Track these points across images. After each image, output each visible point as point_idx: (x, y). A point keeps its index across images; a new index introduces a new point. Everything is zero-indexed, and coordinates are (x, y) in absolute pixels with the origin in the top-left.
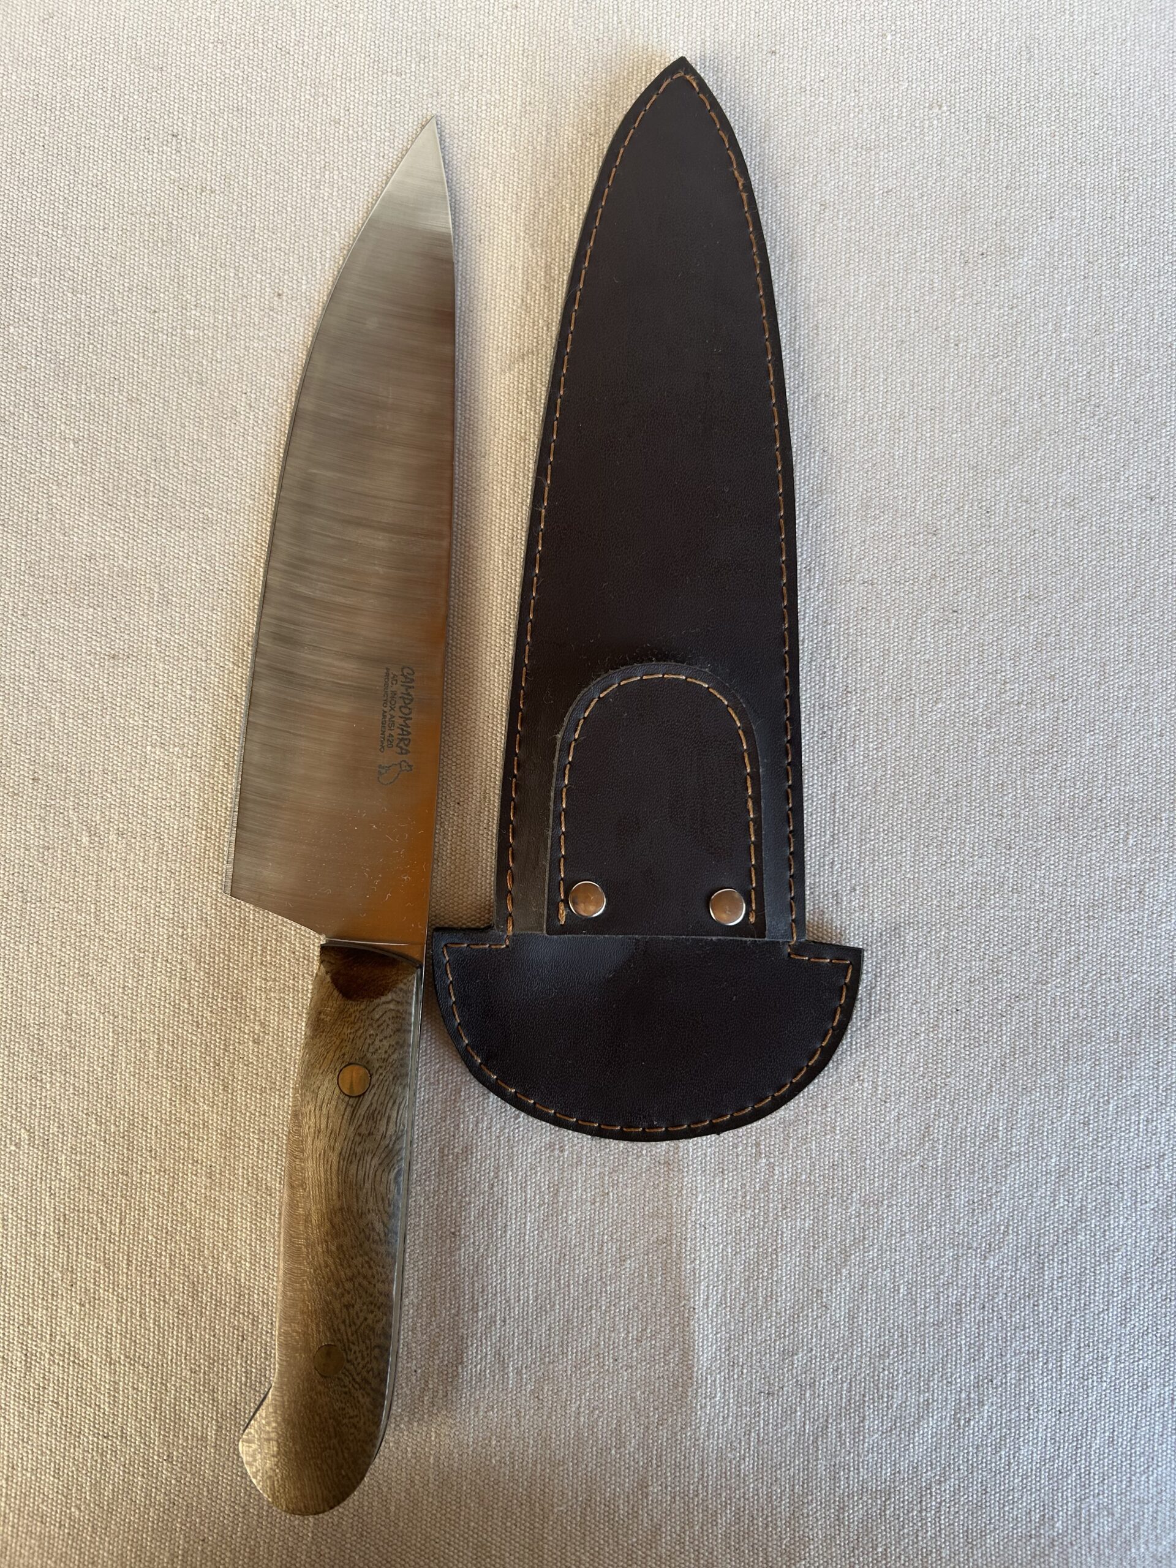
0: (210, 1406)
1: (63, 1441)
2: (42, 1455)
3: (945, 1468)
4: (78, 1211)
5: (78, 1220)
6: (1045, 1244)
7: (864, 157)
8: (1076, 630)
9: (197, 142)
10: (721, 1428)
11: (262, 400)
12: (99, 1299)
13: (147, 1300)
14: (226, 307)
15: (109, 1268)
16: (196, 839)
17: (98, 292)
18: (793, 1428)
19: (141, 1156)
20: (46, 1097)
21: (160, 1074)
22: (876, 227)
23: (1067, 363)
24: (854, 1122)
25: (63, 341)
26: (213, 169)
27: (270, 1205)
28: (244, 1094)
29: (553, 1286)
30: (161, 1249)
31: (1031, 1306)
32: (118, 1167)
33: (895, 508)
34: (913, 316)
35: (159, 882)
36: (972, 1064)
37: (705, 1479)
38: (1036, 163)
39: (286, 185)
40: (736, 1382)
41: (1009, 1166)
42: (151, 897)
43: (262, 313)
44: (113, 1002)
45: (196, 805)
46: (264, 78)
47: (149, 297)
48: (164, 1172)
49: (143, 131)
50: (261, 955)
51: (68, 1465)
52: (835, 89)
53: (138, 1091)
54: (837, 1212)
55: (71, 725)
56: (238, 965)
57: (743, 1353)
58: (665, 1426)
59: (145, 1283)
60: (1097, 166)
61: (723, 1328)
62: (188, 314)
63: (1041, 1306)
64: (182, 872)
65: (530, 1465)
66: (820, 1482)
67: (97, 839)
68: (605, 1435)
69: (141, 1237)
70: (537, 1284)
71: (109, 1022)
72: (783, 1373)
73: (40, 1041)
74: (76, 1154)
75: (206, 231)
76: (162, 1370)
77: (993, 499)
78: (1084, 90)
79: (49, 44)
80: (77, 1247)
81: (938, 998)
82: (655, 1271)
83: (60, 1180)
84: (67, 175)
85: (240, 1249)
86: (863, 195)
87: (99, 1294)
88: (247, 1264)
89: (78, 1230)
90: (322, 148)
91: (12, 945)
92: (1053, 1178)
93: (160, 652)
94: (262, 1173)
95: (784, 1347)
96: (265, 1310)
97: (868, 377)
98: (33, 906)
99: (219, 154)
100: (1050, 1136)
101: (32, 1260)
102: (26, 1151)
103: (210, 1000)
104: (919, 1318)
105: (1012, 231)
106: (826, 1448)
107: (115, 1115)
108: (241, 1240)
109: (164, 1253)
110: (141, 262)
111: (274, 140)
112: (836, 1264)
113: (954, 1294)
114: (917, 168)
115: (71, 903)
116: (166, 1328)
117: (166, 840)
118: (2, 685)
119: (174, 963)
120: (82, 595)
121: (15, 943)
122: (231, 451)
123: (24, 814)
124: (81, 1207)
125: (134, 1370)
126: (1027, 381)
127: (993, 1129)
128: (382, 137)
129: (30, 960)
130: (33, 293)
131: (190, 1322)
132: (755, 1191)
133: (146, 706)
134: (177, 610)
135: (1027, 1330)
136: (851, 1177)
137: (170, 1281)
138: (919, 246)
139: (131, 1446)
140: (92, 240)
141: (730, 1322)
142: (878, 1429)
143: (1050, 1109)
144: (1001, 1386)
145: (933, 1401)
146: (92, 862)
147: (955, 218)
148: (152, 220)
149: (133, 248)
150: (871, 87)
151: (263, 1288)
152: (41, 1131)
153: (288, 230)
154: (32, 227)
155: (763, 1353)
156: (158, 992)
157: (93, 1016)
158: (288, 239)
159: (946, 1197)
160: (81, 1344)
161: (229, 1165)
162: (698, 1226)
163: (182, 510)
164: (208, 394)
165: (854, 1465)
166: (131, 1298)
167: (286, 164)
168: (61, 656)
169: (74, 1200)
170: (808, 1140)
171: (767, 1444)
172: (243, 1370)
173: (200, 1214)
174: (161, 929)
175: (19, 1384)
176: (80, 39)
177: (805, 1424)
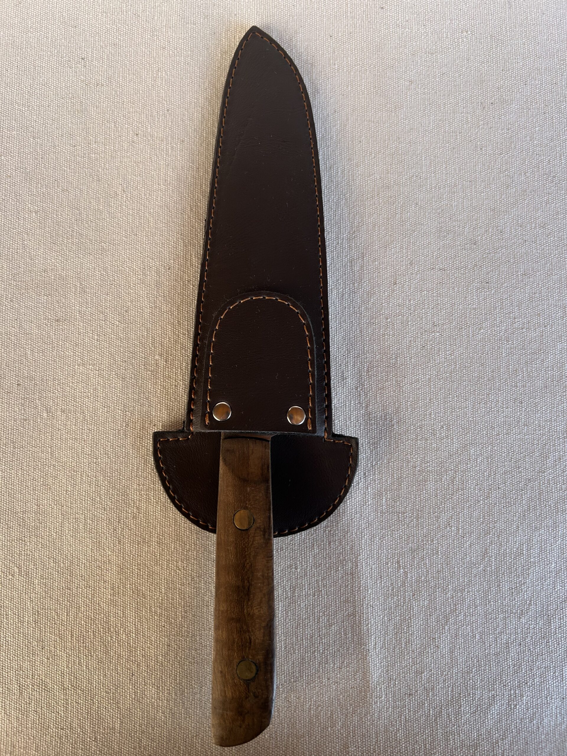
0: (116, 711)
1: (40, 732)
2: (29, 739)
3: (505, 731)
4: (45, 609)
5: (45, 614)
6: (551, 610)
7: (430, 57)
8: (549, 290)
9: (94, 61)
10: (385, 714)
11: (129, 188)
12: (57, 656)
13: (82, 655)
14: (110, 142)
15: (61, 639)
16: (102, 413)
17: (46, 138)
18: (424, 713)
19: (77, 579)
20: (27, 549)
21: (86, 536)
22: (438, 92)
23: (538, 156)
24: (448, 548)
25: (29, 162)
26: (103, 74)
27: (145, 603)
28: (129, 545)
29: (294, 640)
30: (88, 628)
31: (545, 642)
32: (65, 585)
33: (454, 232)
34: (458, 135)
35: (83, 435)
36: (508, 516)
37: (379, 743)
38: (516, 58)
39: (139, 80)
40: (393, 689)
41: (530, 569)
42: (79, 443)
43: (128, 144)
44: (61, 498)
45: (101, 395)
46: (127, 29)
47: (71, 139)
48: (89, 587)
49: (67, 57)
50: (136, 472)
51: (43, 744)
52: (414, 25)
53: (75, 545)
54: (441, 596)
55: (36, 356)
56: (124, 477)
57: (395, 673)
58: (356, 714)
59: (81, 646)
60: (547, 59)
61: (384, 660)
62: (92, 146)
63: (550, 643)
64: (95, 430)
65: (286, 738)
66: (440, 742)
67: (51, 414)
68: (324, 720)
69: (78, 622)
70: (286, 639)
71: (59, 509)
72: (417, 683)
73: (23, 520)
74: (43, 579)
75: (100, 105)
76: (91, 692)
77: (503, 226)
78: (538, 22)
79: (19, 17)
80: (45, 628)
81: (489, 482)
82: (348, 631)
83: (35, 593)
84: (29, 80)
85: (130, 627)
86: (430, 76)
87: (57, 653)
88: (134, 635)
89: (45, 619)
90: (157, 61)
91: (8, 471)
92: (553, 575)
93: (81, 317)
94: (140, 586)
95: (417, 668)
96: (144, 659)
97: (437, 166)
98: (19, 450)
99: (105, 67)
100: (551, 553)
101: (22, 636)
102: (17, 578)
103: (111, 496)
104: (487, 651)
105: (506, 91)
106: (442, 723)
107: (63, 558)
108: (130, 622)
109: (90, 630)
110: (67, 122)
111: (132, 58)
112: (442, 624)
113: (504, 637)
114: (457, 62)
115: (38, 448)
116: (92, 670)
117: (86, 413)
118: (1, 337)
119: (92, 477)
120: (41, 290)
121: (10, 470)
122: (115, 214)
123: (13, 403)
124: (46, 607)
125: (76, 693)
126: (518, 166)
127: (520, 549)
128: (187, 54)
129: (17, 478)
130: (13, 139)
131: (104, 666)
132: (398, 587)
133: (75, 345)
134: (89, 295)
135: (544, 656)
136: (448, 577)
137: (93, 645)
138: (460, 101)
139: (75, 733)
140: (42, 112)
141: (388, 656)
142: (468, 712)
143: (550, 538)
144: (532, 686)
145: (497, 696)
146: (49, 426)
147: (477, 86)
148: (72, 101)
149: (63, 115)
150: (432, 23)
151: (142, 647)
152: (25, 567)
153: (141, 102)
154: (12, 106)
155: (406, 673)
156: (84, 492)
157: (50, 506)
158: (141, 107)
159: (497, 586)
160: (48, 680)
161: (123, 583)
162: (369, 606)
163: (91, 245)
164: (102, 186)
165: (457, 732)
166: (74, 654)
167: (139, 70)
168: (30, 321)
169: (43, 603)
170: (425, 559)
171: (411, 722)
172: (133, 691)
173: (108, 609)
174: (85, 460)
175: (16, 702)
176: (35, 14)
177: (430, 710)
